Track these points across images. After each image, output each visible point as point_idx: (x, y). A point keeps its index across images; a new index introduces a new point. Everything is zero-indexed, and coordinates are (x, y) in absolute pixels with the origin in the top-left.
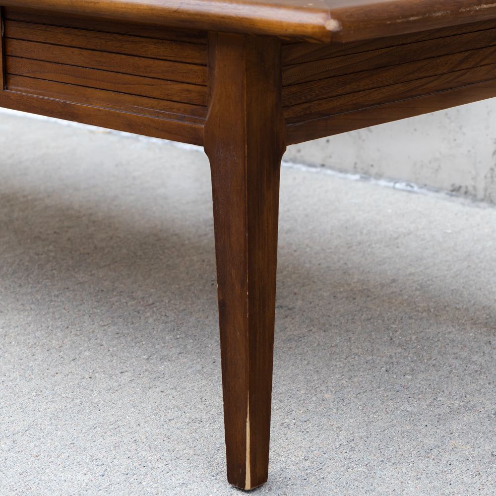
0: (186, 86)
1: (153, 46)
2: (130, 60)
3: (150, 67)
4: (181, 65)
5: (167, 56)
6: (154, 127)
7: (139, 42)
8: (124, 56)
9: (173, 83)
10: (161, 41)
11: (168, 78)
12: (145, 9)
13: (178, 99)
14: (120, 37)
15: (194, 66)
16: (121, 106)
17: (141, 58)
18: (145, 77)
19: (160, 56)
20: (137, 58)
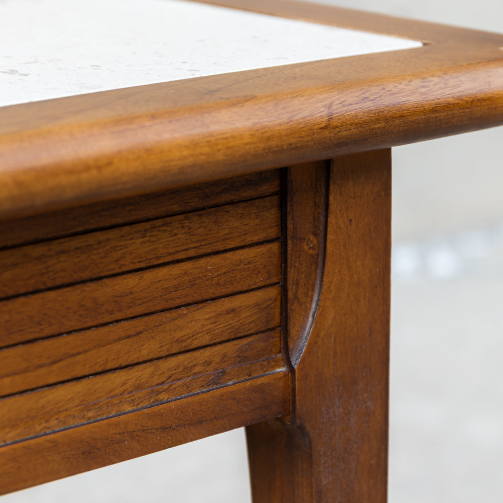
0: (228, 304)
1: (139, 241)
2: (73, 295)
3: (131, 293)
4: (215, 260)
5: (177, 252)
6: (157, 429)
7: (99, 243)
8: (52, 294)
9: (191, 308)
10: (159, 222)
11: (178, 302)
12: (247, 144)
13: (206, 340)
14: (40, 250)
15: (246, 250)
16: (47, 421)
17: (105, 280)
18: (117, 321)
19: (158, 258)
20: (92, 286)
